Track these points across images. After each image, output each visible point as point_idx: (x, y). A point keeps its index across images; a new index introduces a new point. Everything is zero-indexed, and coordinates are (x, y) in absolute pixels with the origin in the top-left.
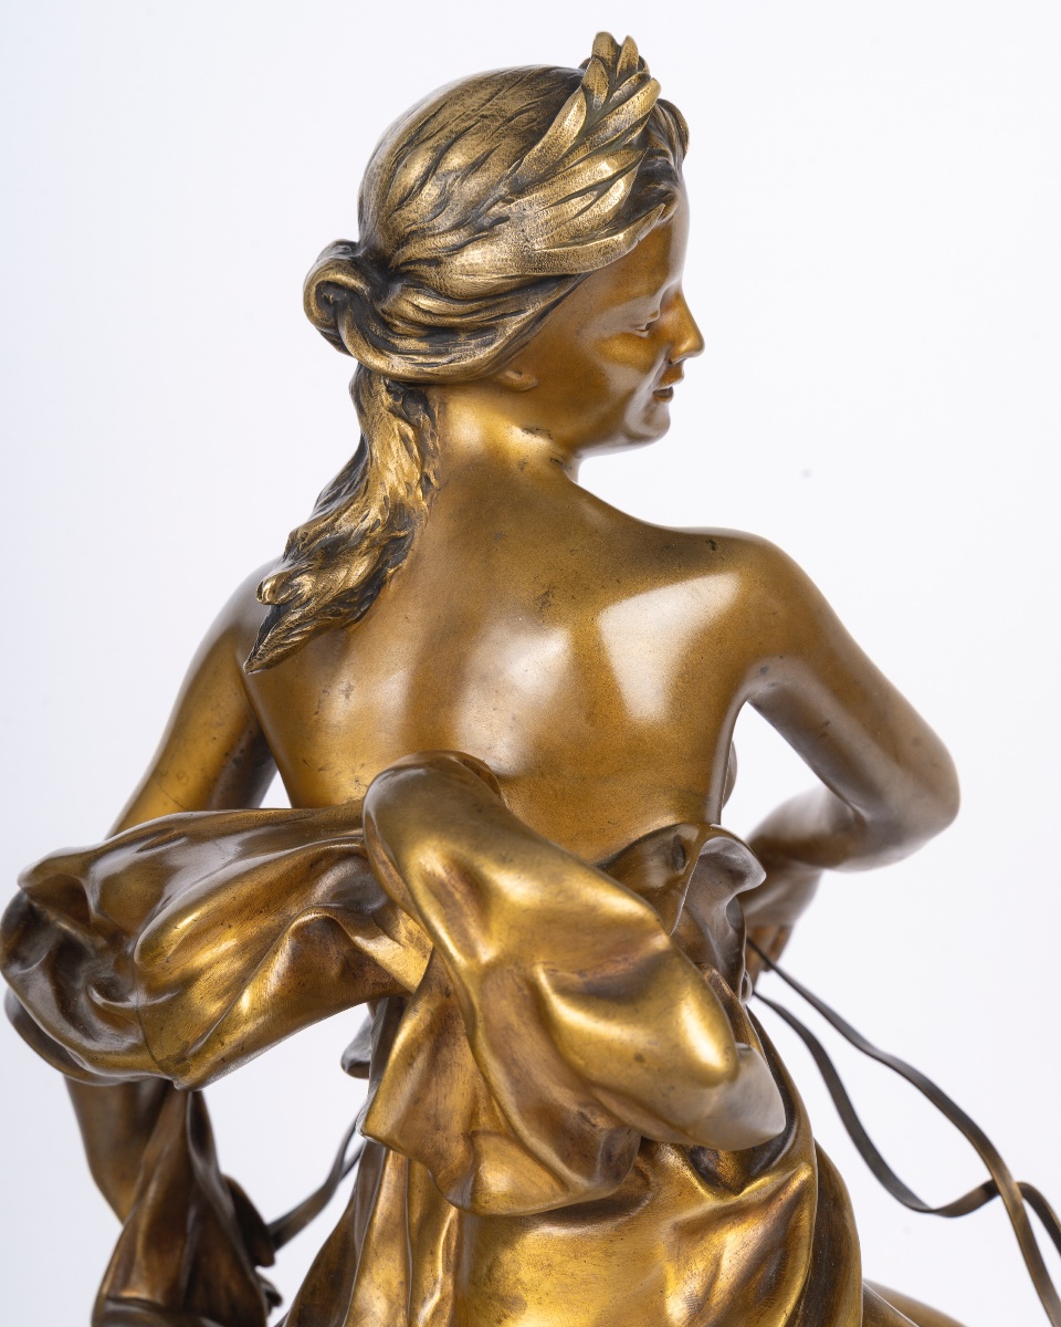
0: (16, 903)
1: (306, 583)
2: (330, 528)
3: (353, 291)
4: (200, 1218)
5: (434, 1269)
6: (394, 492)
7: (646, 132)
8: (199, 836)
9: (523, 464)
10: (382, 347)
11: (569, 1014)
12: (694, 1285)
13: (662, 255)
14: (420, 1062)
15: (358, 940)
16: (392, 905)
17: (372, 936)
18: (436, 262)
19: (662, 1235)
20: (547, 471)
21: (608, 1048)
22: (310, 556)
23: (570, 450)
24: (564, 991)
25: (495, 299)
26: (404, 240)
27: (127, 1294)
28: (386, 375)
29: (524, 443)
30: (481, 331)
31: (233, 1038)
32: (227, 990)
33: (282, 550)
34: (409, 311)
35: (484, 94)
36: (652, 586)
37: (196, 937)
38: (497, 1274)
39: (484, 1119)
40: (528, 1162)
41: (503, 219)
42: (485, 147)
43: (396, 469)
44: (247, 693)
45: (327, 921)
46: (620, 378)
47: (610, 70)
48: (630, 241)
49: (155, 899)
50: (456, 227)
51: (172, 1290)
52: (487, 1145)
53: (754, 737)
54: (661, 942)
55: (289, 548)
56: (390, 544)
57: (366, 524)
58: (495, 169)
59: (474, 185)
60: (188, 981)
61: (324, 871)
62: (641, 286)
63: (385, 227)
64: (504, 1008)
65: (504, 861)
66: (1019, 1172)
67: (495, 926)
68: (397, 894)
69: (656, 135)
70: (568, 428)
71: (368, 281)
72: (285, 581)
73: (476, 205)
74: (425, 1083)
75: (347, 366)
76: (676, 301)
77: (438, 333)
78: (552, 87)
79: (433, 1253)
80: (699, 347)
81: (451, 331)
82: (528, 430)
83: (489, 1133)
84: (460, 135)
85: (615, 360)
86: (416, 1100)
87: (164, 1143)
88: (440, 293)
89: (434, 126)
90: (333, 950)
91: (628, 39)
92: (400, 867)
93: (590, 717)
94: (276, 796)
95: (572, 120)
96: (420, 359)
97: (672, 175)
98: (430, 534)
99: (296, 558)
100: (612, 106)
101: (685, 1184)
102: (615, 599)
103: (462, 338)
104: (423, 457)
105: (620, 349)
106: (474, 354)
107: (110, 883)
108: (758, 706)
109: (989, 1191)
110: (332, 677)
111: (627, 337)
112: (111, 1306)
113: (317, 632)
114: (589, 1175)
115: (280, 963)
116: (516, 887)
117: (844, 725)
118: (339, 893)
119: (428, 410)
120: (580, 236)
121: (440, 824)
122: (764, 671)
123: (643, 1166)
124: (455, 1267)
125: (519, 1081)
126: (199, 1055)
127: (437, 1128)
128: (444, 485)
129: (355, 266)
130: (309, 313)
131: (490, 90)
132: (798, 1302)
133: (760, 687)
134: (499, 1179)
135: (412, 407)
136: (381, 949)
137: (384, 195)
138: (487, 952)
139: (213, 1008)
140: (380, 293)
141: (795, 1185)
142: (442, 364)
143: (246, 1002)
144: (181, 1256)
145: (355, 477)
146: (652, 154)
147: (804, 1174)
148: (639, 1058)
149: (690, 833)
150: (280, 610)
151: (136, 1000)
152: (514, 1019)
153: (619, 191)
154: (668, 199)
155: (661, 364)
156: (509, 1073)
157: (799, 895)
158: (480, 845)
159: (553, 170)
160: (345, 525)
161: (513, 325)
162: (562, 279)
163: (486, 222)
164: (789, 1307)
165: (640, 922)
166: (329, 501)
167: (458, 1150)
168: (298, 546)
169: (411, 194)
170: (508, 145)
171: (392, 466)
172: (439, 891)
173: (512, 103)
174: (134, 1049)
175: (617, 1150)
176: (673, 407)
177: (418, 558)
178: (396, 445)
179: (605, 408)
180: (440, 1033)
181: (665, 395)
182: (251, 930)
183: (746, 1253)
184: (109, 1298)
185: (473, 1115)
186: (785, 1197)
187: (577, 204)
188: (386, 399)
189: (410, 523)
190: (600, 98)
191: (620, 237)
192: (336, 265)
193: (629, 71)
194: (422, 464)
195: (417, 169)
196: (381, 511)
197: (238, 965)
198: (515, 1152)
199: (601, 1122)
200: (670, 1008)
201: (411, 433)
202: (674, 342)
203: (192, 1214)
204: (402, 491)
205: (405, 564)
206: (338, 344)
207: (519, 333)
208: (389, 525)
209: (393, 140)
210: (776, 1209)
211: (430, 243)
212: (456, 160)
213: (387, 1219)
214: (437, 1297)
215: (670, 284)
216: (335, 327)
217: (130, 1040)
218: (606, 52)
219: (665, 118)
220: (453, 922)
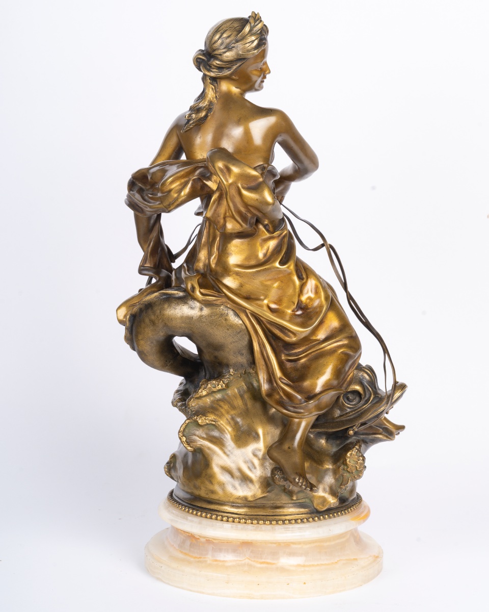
0: (130, 180)
1: (194, 116)
2: (198, 106)
3: (203, 60)
4: (161, 250)
5: (214, 250)
6: (210, 99)
7: (261, 31)
8: (171, 164)
9: (235, 94)
10: (209, 71)
11: (245, 192)
12: (264, 251)
13: (263, 55)
14: (216, 203)
15: (204, 181)
16: (211, 174)
17: (207, 181)
18: (220, 55)
19: (259, 241)
20: (240, 96)
21: (252, 199)
22: (194, 111)
23: (244, 91)
24: (244, 188)
25: (231, 62)
26: (214, 50)
27: (146, 265)
28: (209, 76)
29: (235, 90)
30: (228, 68)
31: (180, 200)
32: (178, 192)
33: (189, 109)
34: (215, 64)
35: (230, 23)
36: (260, 118)
37: (172, 182)
38: (227, 249)
39: (227, 214)
40: (235, 222)
41: (234, 47)
42: (231, 33)
43: (211, 94)
44: (179, 139)
45: (199, 178)
46: (254, 78)
47: (255, 19)
48: (257, 52)
49: (164, 175)
50: (224, 48)
51: (155, 265)
52: (228, 219)
53: (278, 150)
54: (261, 180)
55: (190, 109)
56: (209, 109)
57: (205, 105)
58: (232, 38)
59: (228, 40)
60: (170, 191)
61: (197, 170)
62: (259, 61)
63: (211, 48)
64: (233, 192)
65: (234, 165)
66: (329, 242)
67: (232, 176)
68: (213, 172)
69: (263, 31)
70: (244, 87)
71: (206, 57)
72: (190, 115)
73: (228, 44)
74: (217, 207)
75: (201, 74)
76: (265, 63)
77: (220, 68)
78: (243, 22)
79: (214, 247)
80: (270, 72)
81: (223, 68)
82: (236, 88)
83: (228, 217)
84: (226, 31)
85: (254, 74)
86: (215, 210)
87: (154, 234)
88: (221, 61)
89: (221, 28)
90: (199, 184)
91: (258, 13)
92: (214, 167)
93: (248, 143)
94: (184, 157)
95: (247, 29)
96: (217, 73)
97: (265, 39)
98: (217, 107)
99: (192, 111)
100: (255, 26)
101: (263, 231)
102: (253, 120)
103: (225, 70)
104: (216, 93)
105: (255, 72)
106: (227, 73)
107: (154, 173)
108: (279, 143)
109: (323, 245)
110: (197, 134)
111: (256, 70)
112: (142, 268)
113: (195, 125)
114: (247, 225)
115: (189, 185)
116: (235, 170)
117: (296, 148)
118: (200, 174)
119: (217, 83)
120: (249, 51)
121: (221, 159)
122: (281, 135)
123: (255, 227)
124: (218, 249)
125: (235, 206)
126: (173, 204)
127: (218, 216)
128: (220, 98)
129: (204, 55)
130: (194, 64)
131: (231, 22)
132: (284, 255)
133: (279, 139)
134: (230, 226)
135: (214, 82)
136: (209, 183)
137: (210, 42)
138: (230, 181)
139: (176, 195)
140: (209, 60)
141: (284, 234)
142: (221, 74)
143: (183, 194)
144: (157, 258)
145: (202, 96)
146: (262, 35)
147: (285, 232)
148: (257, 200)
149: (266, 165)
150: (189, 121)
151: (159, 195)
152: (234, 194)
153: (256, 43)
154: (265, 44)
155: (262, 76)
156: (233, 204)
157: (286, 189)
158: (229, 162)
159: (243, 38)
160: (201, 105)
161: (235, 67)
162: (244, 59)
163: (230, 47)
164: (282, 255)
165: (258, 176)
166: (197, 100)
167: (222, 221)
168: (191, 109)
169: (216, 42)
170: (235, 33)
171: (210, 94)
172: (221, 170)
173: (236, 25)
174: (159, 204)
175: (251, 222)
176: (264, 84)
177: (214, 112)
178: (211, 90)
179: (251, 84)
180: (220, 198)
181: (262, 82)
182: (183, 181)
183: (274, 246)
184: (142, 266)
185: (225, 213)
186: (282, 236)
187: (248, 45)
188: (209, 81)
189: (213, 105)
190: (253, 24)
191: (256, 51)
192: (200, 54)
193: (258, 19)
194: (216, 94)
195: (217, 37)
196: (208, 102)
197: (180, 187)
198: (233, 220)
199: (249, 215)
200: (263, 191)
201: (213, 87)
202: (265, 71)
203: (159, 249)
204: (212, 99)
205: (212, 113)
206: (200, 70)
207: (236, 69)
208: (209, 105)
209: (212, 31)
210: (280, 238)
211: (219, 51)
212: (225, 35)
213: (204, 242)
214: (215, 255)
215: (264, 60)
216: (199, 66)
217: (158, 203)
218: (254, 15)
219: (265, 28)
220: (223, 176)
